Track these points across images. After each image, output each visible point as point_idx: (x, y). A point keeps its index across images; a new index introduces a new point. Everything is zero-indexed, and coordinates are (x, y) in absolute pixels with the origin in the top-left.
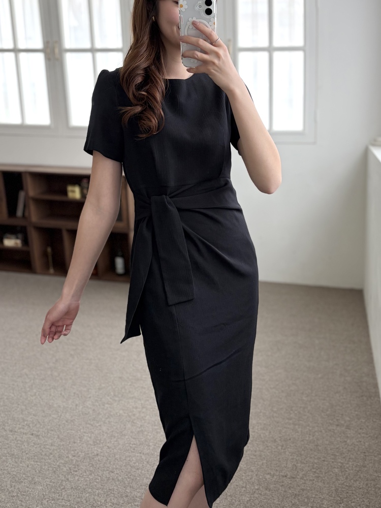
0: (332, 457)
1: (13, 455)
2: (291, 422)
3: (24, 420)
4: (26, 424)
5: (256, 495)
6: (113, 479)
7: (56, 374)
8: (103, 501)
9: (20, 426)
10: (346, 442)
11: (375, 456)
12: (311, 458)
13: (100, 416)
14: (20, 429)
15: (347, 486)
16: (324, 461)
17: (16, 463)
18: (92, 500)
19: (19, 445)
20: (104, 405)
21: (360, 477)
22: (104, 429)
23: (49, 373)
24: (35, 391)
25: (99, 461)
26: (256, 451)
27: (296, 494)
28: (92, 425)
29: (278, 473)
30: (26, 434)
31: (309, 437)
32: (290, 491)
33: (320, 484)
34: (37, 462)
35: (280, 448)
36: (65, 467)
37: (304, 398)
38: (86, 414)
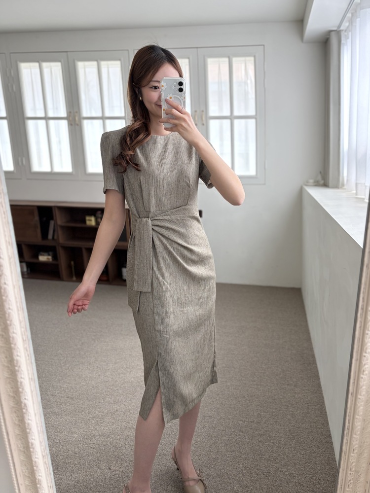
0: (285, 407)
1: (55, 412)
2: (255, 383)
3: (61, 387)
4: (63, 390)
5: (233, 436)
6: (129, 428)
7: (82, 353)
8: (123, 444)
9: (59, 392)
10: (294, 396)
11: (315, 406)
12: (271, 408)
13: (117, 383)
14: (58, 393)
15: (297, 427)
16: (280, 410)
17: (57, 418)
18: (114, 443)
19: (58, 405)
20: (119, 375)
21: (306, 421)
22: (121, 391)
23: (78, 352)
24: (68, 366)
25: (118, 415)
26: (231, 405)
27: (261, 435)
28: (112, 389)
29: (247, 420)
30: (63, 397)
31: (268, 394)
32: (257, 432)
33: (278, 427)
34: (72, 417)
35: (248, 402)
36: (94, 420)
37: (263, 366)
38: (106, 381)
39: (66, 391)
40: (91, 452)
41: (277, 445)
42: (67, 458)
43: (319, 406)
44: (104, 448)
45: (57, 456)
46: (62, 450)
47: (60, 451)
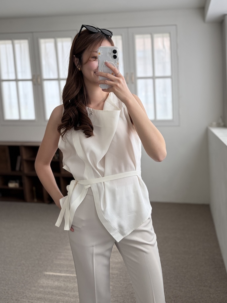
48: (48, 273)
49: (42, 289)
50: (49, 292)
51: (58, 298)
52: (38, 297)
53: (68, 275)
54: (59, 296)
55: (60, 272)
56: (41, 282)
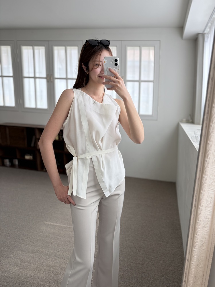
0: (160, 256)
1: (22, 250)
3: (28, 235)
4: (29, 237)
5: (126, 272)
6: (64, 263)
8: (60, 272)
10: (166, 249)
15: (165, 269)
16: (156, 257)
17: (23, 254)
19: (25, 246)
21: (171, 266)
25: (59, 254)
26: (127, 252)
27: (143, 272)
28: (57, 238)
29: (136, 262)
30: (28, 241)
32: (141, 271)
33: (154, 268)
35: (137, 251)
36: (44, 256)
38: (55, 233)
39: (31, 237)
40: (41, 276)
41: (152, 279)
42: (26, 279)
43: (181, 256)
44: (48, 274)
45: (20, 277)
46: (24, 274)
47: (23, 274)
48: (47, 223)
49: (41, 234)
50: (46, 236)
51: (53, 240)
52: (38, 238)
53: (62, 225)
54: (53, 239)
55: (56, 223)
56: (42, 229)
